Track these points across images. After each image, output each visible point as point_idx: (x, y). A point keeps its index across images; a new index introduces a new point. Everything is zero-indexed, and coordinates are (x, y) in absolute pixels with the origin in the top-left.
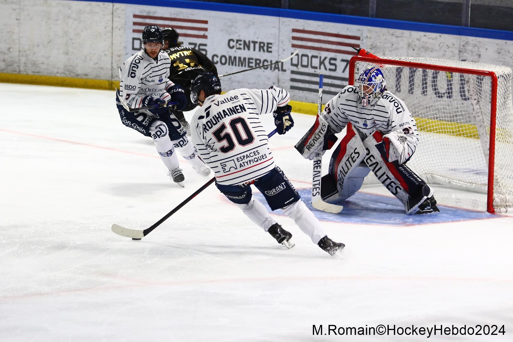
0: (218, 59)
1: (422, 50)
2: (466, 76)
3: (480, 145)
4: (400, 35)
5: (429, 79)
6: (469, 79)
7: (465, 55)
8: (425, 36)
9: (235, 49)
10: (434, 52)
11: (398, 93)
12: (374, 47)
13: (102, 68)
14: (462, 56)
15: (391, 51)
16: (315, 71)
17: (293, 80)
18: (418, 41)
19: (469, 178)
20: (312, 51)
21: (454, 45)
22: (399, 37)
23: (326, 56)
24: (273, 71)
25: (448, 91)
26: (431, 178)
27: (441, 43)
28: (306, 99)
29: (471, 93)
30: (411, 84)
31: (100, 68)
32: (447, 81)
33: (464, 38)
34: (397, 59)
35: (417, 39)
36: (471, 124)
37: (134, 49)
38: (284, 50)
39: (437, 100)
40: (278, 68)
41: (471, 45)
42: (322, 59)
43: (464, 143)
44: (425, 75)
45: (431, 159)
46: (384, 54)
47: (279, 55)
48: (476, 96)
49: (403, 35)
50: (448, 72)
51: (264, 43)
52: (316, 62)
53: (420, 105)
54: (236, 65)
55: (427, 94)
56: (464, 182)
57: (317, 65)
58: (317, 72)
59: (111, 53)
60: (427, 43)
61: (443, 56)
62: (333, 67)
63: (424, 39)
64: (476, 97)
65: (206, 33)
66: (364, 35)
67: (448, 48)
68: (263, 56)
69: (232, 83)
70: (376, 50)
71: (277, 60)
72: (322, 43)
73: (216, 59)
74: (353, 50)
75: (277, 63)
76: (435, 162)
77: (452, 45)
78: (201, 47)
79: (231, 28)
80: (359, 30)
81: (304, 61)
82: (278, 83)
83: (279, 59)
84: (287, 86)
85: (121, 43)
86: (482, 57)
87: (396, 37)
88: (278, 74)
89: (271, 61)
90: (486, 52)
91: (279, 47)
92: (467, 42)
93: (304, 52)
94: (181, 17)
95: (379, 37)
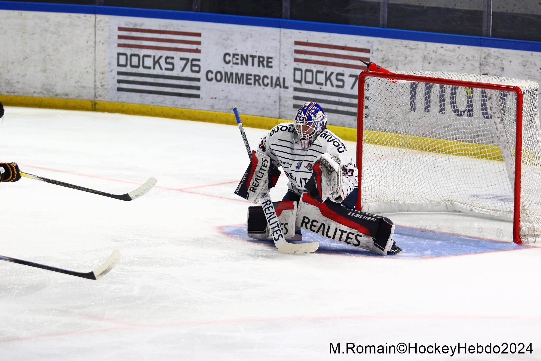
0: (213, 76)
1: (439, 62)
2: (488, 92)
3: (505, 168)
4: (414, 47)
5: (448, 96)
6: (492, 95)
7: (487, 69)
8: (442, 47)
9: (231, 64)
10: (452, 65)
11: (413, 112)
12: (386, 61)
13: (84, 87)
14: (483, 70)
15: (404, 64)
16: (320, 88)
17: (296, 98)
18: (434, 54)
20: (316, 65)
21: (474, 57)
22: (413, 49)
23: (333, 71)
24: (274, 88)
25: (468, 109)
26: (451, 205)
27: (460, 55)
29: (494, 110)
30: (427, 101)
31: (81, 87)
32: (467, 97)
33: (486, 50)
34: (411, 74)
36: (494, 145)
37: (119, 65)
38: (286, 65)
39: (456, 119)
40: (280, 85)
41: (493, 57)
42: (328, 74)
43: (486, 166)
44: (442, 91)
45: (450, 184)
46: (397, 68)
47: (280, 71)
48: (500, 113)
49: (417, 46)
50: (468, 88)
51: (263, 58)
52: (321, 78)
53: (438, 125)
54: (232, 82)
55: (444, 113)
56: (487, 209)
57: (323, 81)
58: (323, 89)
59: (94, 70)
60: (444, 55)
61: (462, 70)
62: (340, 83)
63: (441, 51)
64: (499, 115)
65: (199, 47)
66: (375, 48)
67: (468, 60)
68: (262, 71)
69: (228, 102)
70: (388, 63)
71: (278, 76)
72: (328, 56)
73: (210, 76)
74: (362, 64)
75: (278, 79)
76: (455, 187)
77: (473, 57)
78: (194, 63)
79: (227, 41)
80: (368, 42)
81: (308, 76)
82: (280, 102)
83: (281, 75)
84: (290, 105)
85: (105, 59)
86: (505, 71)
87: (410, 49)
88: (280, 91)
89: (272, 77)
90: (510, 65)
91: (280, 62)
92: (489, 54)
93: (307, 67)
94: (172, 29)
95: (391, 49)
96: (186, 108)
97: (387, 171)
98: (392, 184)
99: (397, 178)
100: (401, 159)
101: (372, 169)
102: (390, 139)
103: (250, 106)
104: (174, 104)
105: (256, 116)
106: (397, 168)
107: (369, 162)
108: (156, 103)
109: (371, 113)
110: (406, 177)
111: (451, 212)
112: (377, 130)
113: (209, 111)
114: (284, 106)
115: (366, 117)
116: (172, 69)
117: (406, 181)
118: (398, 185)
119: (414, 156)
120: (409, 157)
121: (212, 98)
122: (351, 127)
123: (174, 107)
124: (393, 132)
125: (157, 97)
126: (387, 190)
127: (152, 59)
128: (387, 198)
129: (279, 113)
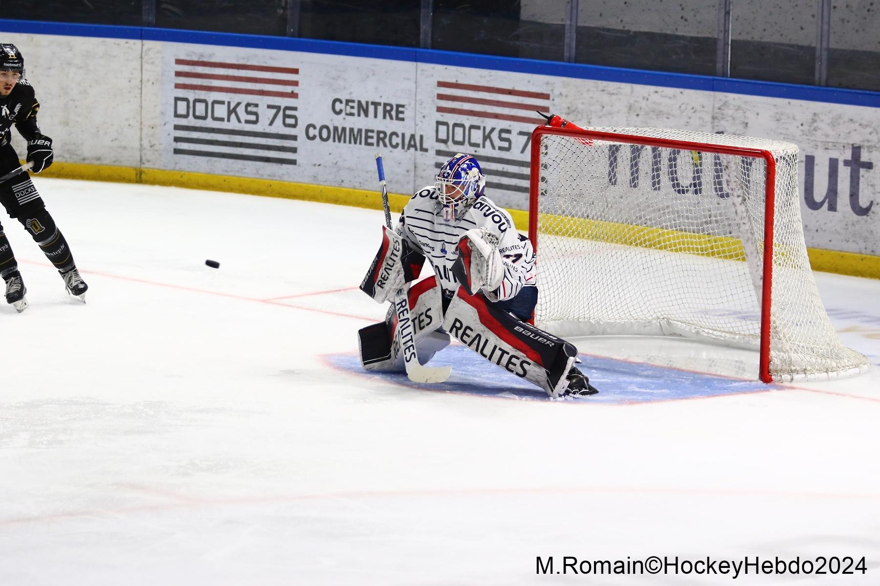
0: (316, 132)
1: (651, 115)
2: (724, 158)
3: (747, 270)
4: (615, 92)
6: (729, 162)
7: (723, 124)
8: (656, 92)
9: (343, 114)
10: (671, 118)
11: (613, 186)
12: (574, 111)
13: (125, 148)
14: (717, 126)
15: (600, 117)
16: (476, 151)
18: (644, 102)
19: (729, 325)
20: (470, 117)
21: (703, 107)
22: (613, 94)
23: (494, 127)
24: (405, 151)
25: (693, 182)
26: (667, 326)
27: (683, 104)
29: (733, 185)
30: (634, 171)
31: (120, 147)
32: (692, 165)
33: (721, 96)
34: (609, 130)
35: (644, 98)
36: (730, 237)
37: (176, 115)
38: (424, 117)
39: (675, 198)
40: (415, 146)
41: (731, 107)
42: (487, 131)
43: (719, 267)
44: (656, 156)
45: (667, 294)
46: (589, 122)
47: (416, 125)
48: (740, 190)
49: (620, 90)
50: (693, 151)
51: (391, 106)
52: (477, 136)
53: (648, 206)
54: (345, 142)
55: (659, 187)
56: (720, 331)
57: (480, 141)
58: (479, 152)
59: (140, 121)
60: (660, 104)
61: (686, 125)
62: (506, 145)
63: (654, 98)
64: (740, 192)
65: (296, 90)
66: (557, 92)
67: (695, 112)
68: (389, 126)
69: (338, 171)
70: (577, 115)
71: (413, 133)
72: (487, 104)
73: (312, 132)
74: (538, 116)
75: (413, 137)
76: (673, 298)
77: (701, 106)
78: (288, 112)
79: (337, 80)
80: (547, 83)
81: (457, 134)
82: (415, 171)
83: (417, 131)
84: (430, 176)
85: (155, 106)
86: (750, 127)
87: (608, 94)
88: (415, 155)
89: (403, 135)
90: (757, 118)
91: (416, 113)
92: (726, 102)
93: (457, 120)
94: (255, 63)
95: (581, 94)
96: (276, 180)
97: (574, 274)
98: (581, 293)
99: (589, 285)
100: (594, 256)
101: (551, 271)
102: (578, 226)
103: (371, 177)
104: (258, 174)
106: (588, 269)
107: (547, 261)
108: (231, 171)
109: (550, 189)
110: (601, 283)
111: (667, 335)
112: (559, 213)
113: (309, 184)
114: (422, 178)
115: (542, 194)
116: (255, 122)
117: (602, 289)
118: (590, 294)
119: (614, 252)
120: (605, 254)
121: (315, 165)
122: (520, 210)
123: (258, 178)
124: (583, 216)
125: (233, 163)
126: (574, 302)
127: (225, 107)
128: (574, 314)
129: (414, 188)
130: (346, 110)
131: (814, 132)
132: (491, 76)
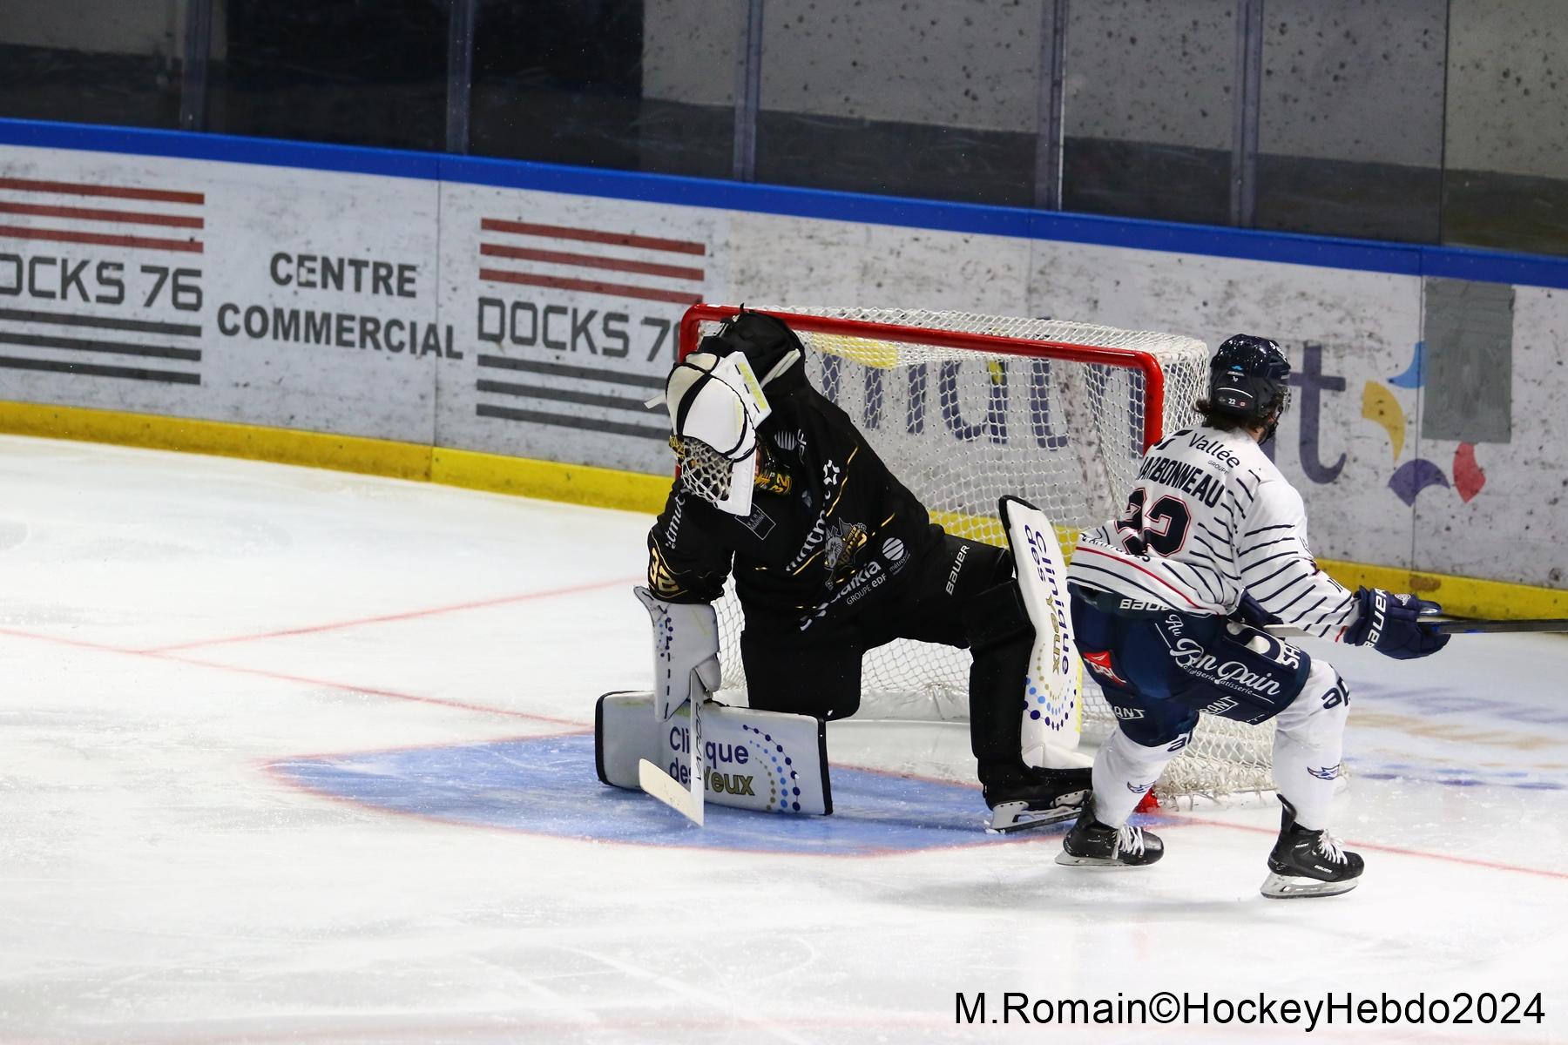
0: (239, 320)
1: (907, 284)
2: (1057, 368)
4: (835, 239)
5: (934, 380)
6: (1071, 376)
7: (1050, 302)
8: (916, 239)
9: (293, 284)
10: (946, 291)
12: (752, 278)
14: (1038, 306)
15: (806, 289)
16: (558, 358)
17: (484, 386)
18: (893, 258)
20: (546, 290)
21: (1010, 269)
22: (831, 244)
23: (594, 308)
24: (418, 358)
25: (989, 424)
26: (949, 701)
27: (969, 262)
28: (529, 446)
29: (1078, 422)
33: (1045, 247)
36: (1067, 524)
38: (455, 289)
39: (952, 447)
40: (437, 348)
41: (1065, 268)
42: (581, 317)
46: (784, 300)
47: (439, 306)
48: (1093, 431)
49: (845, 236)
51: (389, 268)
52: (560, 328)
54: (297, 338)
57: (566, 337)
58: (564, 358)
60: (923, 263)
61: (976, 306)
62: (617, 344)
63: (913, 250)
64: (1092, 436)
65: (198, 235)
66: (718, 240)
67: (992, 279)
68: (385, 307)
69: (284, 396)
70: (758, 286)
71: (432, 321)
72: (579, 264)
73: (231, 319)
75: (432, 329)
77: (1006, 268)
78: (183, 280)
79: (280, 216)
80: (700, 223)
81: (520, 322)
82: (437, 396)
83: (441, 319)
84: (467, 406)
86: (1101, 309)
87: (822, 243)
88: (437, 367)
89: (413, 326)
90: (1116, 291)
91: (438, 280)
92: (1055, 258)
93: (520, 296)
94: (116, 182)
95: (768, 244)
96: (159, 415)
103: (350, 409)
104: (123, 402)
105: (368, 437)
108: (69, 398)
111: (949, 720)
113: (226, 422)
114: (450, 410)
116: (118, 300)
122: (647, 473)
123: (123, 411)
125: (71, 382)
127: (57, 269)
129: (435, 429)
130: (298, 276)
131: (1229, 319)
132: (587, 208)
